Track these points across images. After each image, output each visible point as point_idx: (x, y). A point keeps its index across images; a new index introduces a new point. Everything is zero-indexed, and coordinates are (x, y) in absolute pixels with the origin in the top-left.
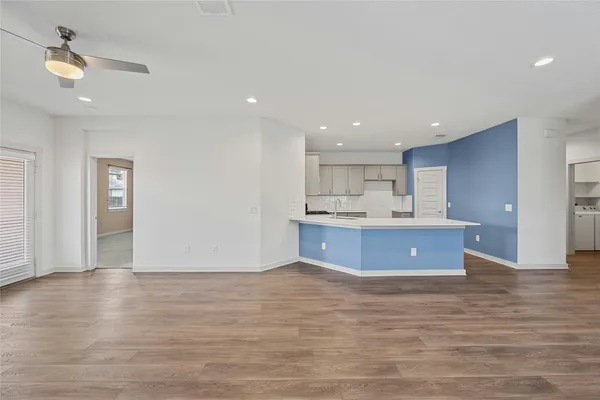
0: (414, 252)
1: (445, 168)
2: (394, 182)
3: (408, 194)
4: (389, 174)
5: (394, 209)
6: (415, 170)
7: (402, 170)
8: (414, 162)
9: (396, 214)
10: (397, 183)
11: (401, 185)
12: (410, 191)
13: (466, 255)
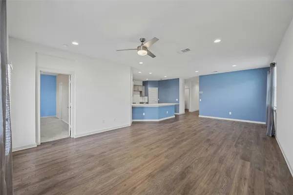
0: (167, 112)
1: (157, 88)
6: (149, 88)
7: (143, 87)
9: (141, 103)
10: (142, 92)
12: (147, 95)
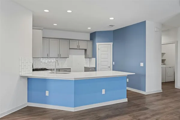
0: (103, 92)
1: (112, 43)
2: (86, 50)
3: (93, 57)
4: (83, 45)
5: (86, 66)
6: (97, 44)
7: (90, 43)
8: (97, 39)
9: (87, 69)
10: (88, 51)
11: (89, 52)
12: (94, 55)
13: (127, 91)
